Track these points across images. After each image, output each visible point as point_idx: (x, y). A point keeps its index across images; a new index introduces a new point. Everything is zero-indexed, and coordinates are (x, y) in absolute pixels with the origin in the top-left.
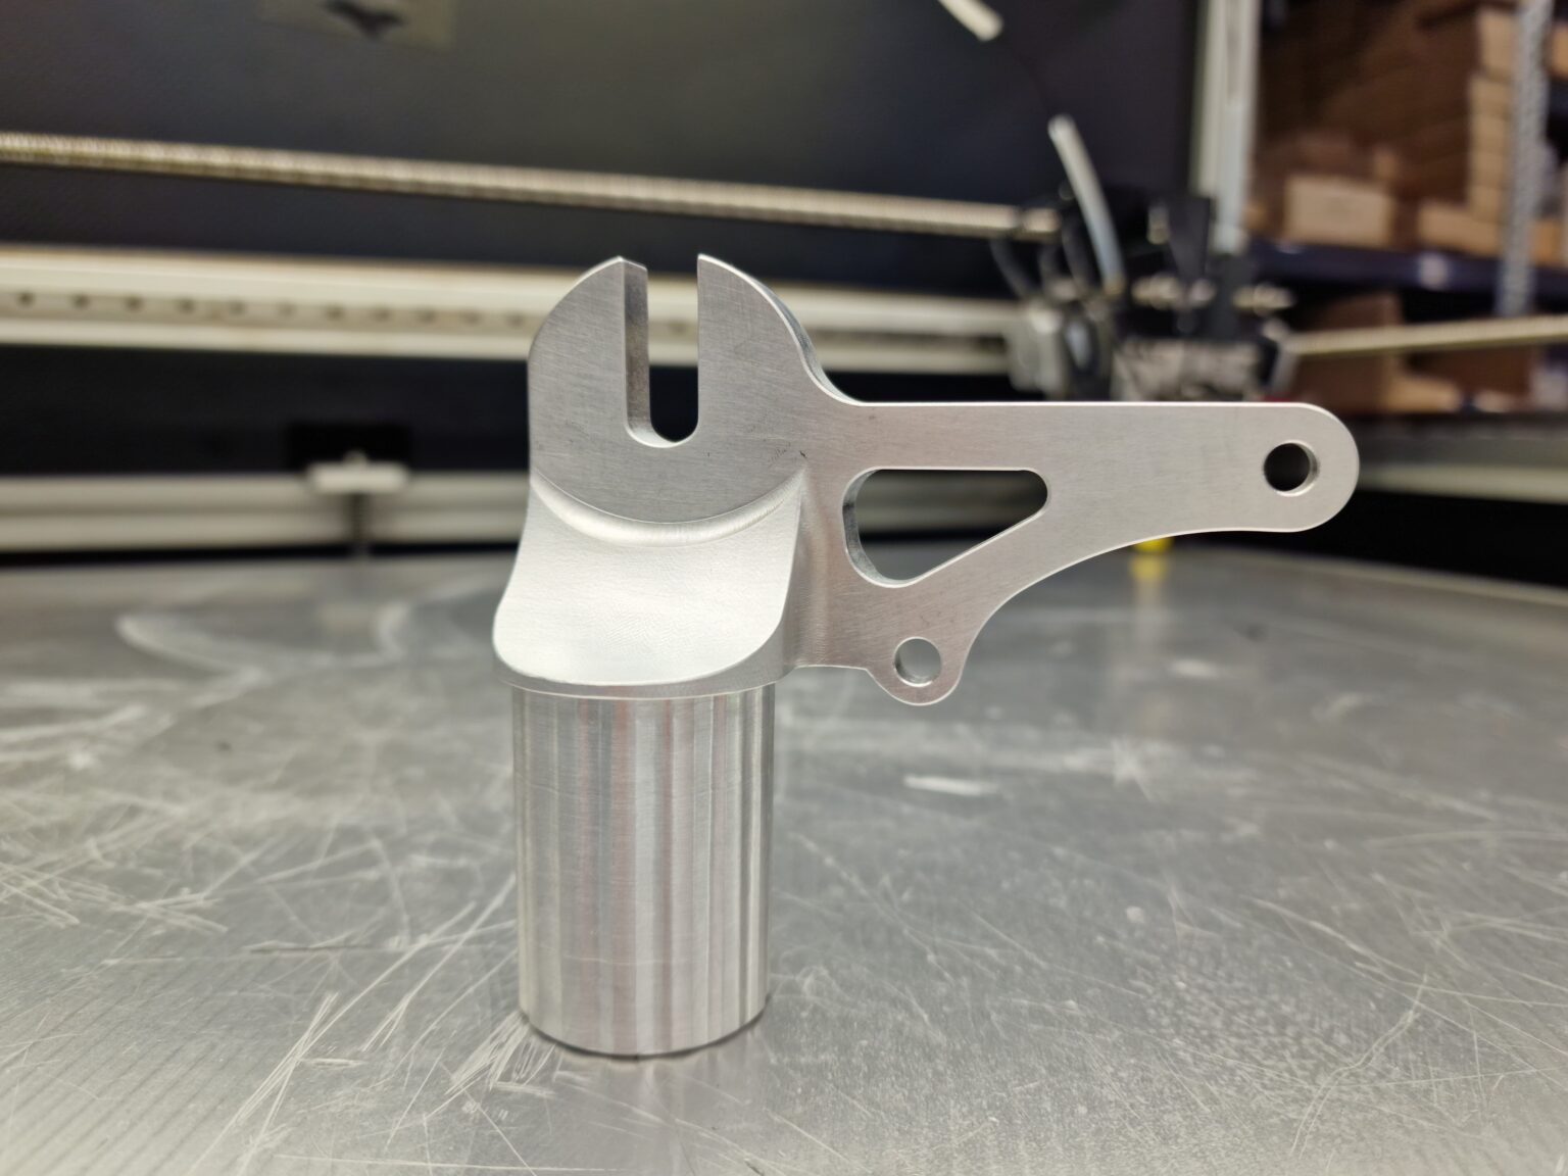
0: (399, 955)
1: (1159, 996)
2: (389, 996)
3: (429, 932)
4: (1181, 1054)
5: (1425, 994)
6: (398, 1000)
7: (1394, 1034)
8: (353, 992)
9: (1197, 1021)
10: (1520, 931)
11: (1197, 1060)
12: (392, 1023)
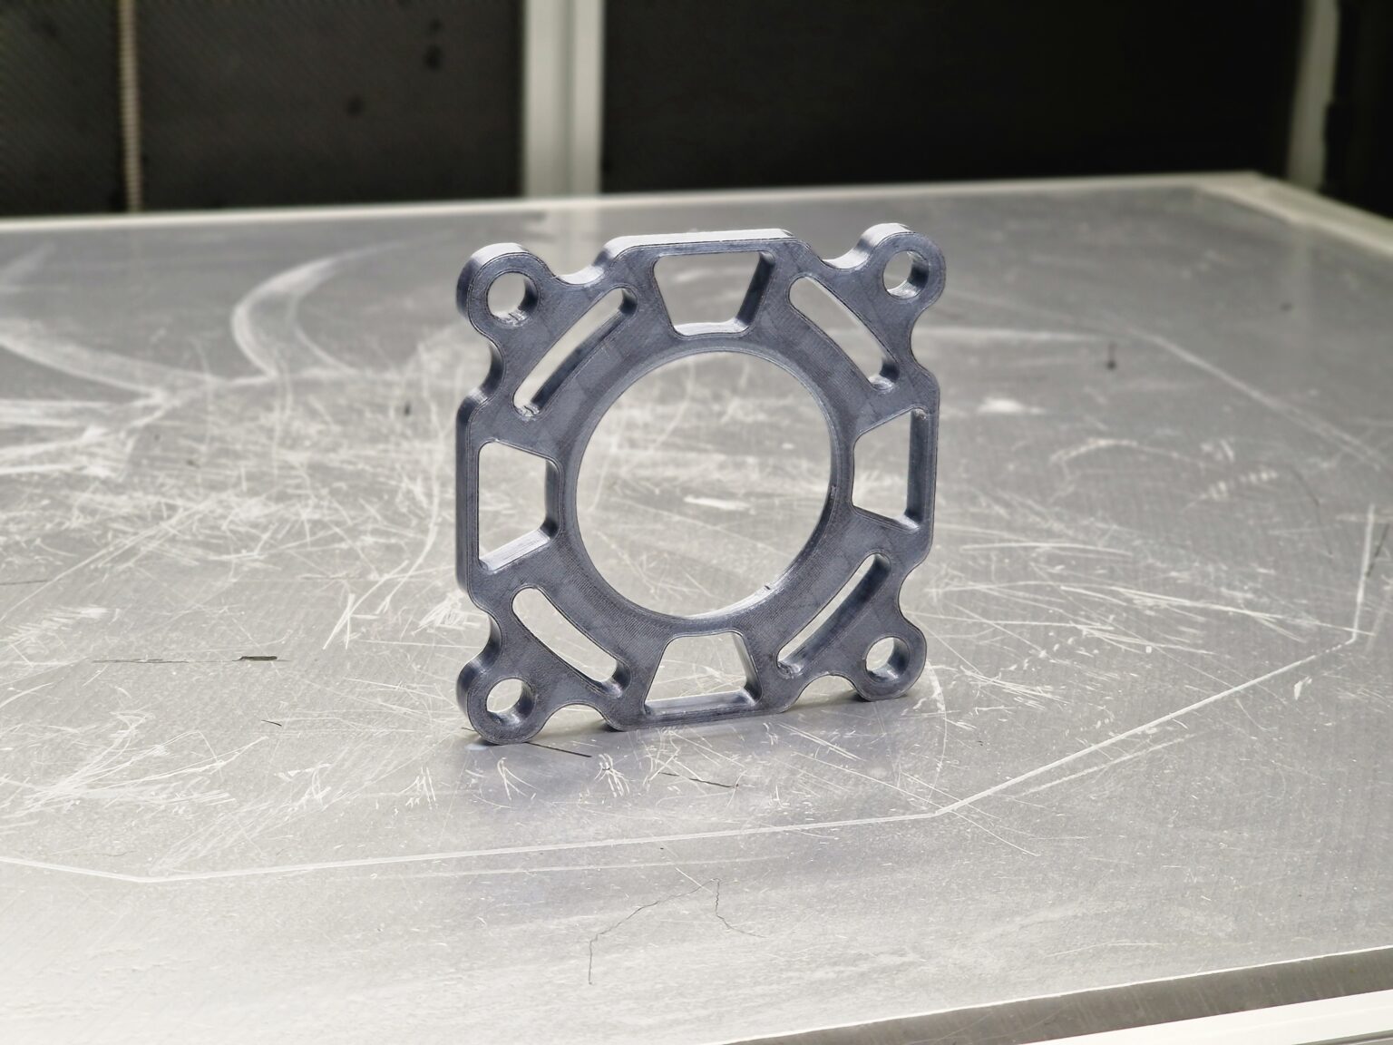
0: (377, 582)
2: (380, 596)
3: (388, 572)
6: (384, 597)
12: (385, 605)
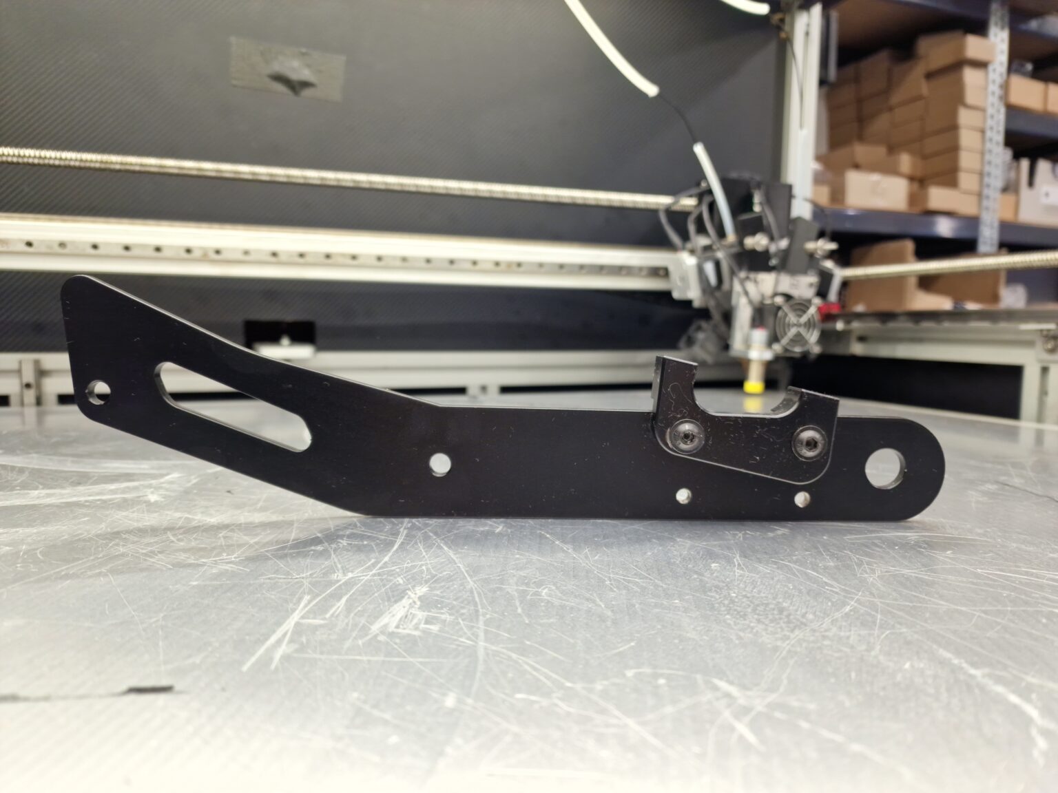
0: (338, 581)
1: (722, 599)
2: (337, 596)
3: (352, 571)
4: (729, 621)
5: (858, 600)
6: (340, 598)
7: (838, 615)
8: (318, 595)
9: (739, 609)
10: (917, 575)
11: (736, 624)
12: (339, 607)
